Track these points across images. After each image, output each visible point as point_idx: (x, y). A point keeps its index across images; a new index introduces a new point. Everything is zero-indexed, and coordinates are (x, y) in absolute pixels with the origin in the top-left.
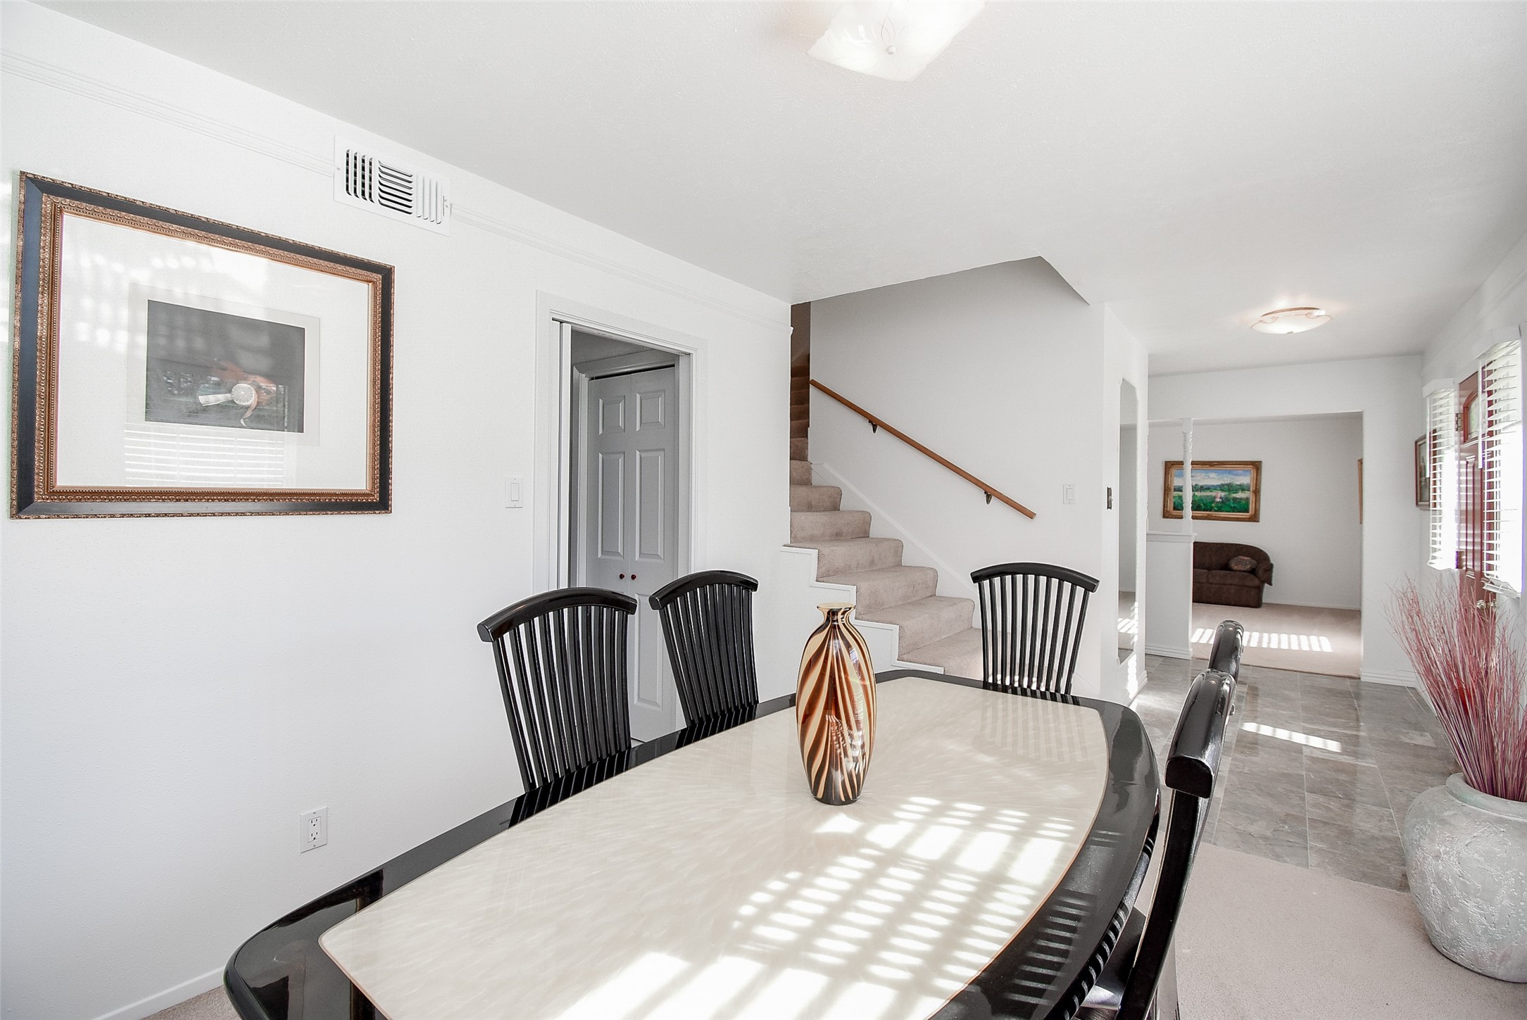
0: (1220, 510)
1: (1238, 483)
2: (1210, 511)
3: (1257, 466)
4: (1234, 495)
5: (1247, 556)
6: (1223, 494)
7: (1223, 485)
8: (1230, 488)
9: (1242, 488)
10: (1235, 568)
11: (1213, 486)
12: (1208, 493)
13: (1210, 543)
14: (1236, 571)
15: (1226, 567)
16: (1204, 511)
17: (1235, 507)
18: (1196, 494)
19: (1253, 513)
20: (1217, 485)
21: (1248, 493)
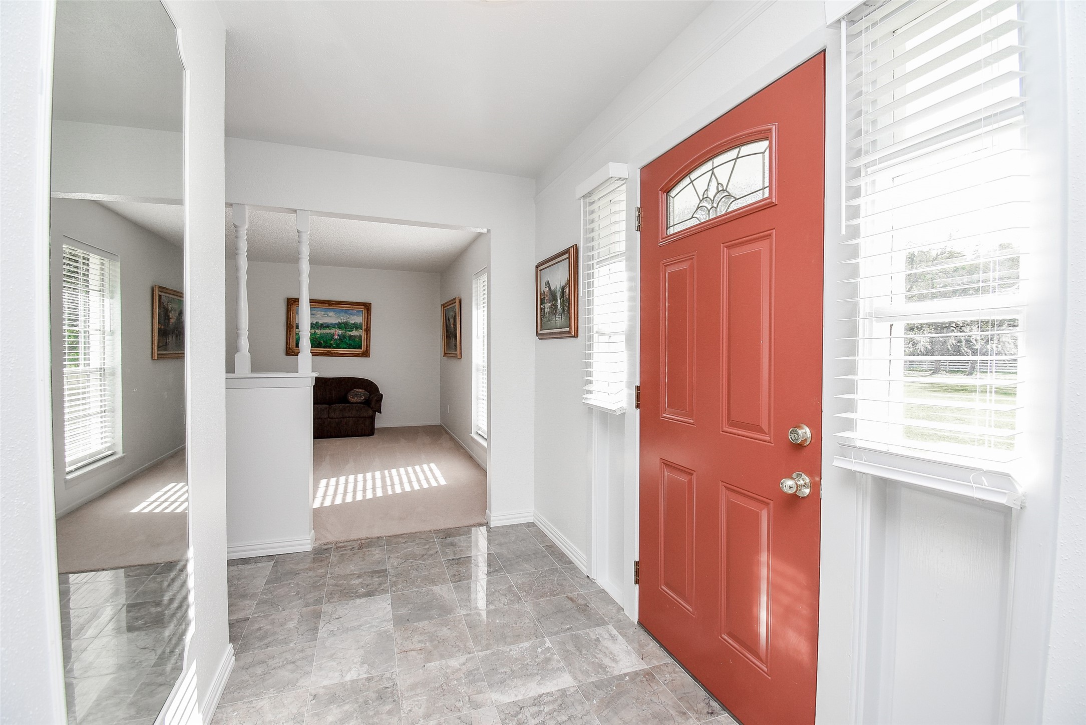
0: (338, 347)
1: (353, 322)
2: (330, 347)
3: (367, 307)
4: (350, 333)
5: (361, 388)
6: (340, 332)
7: (340, 324)
8: (344, 326)
9: (356, 327)
10: (352, 400)
11: (332, 324)
12: (327, 331)
13: (330, 379)
14: (353, 403)
15: (344, 400)
16: (324, 347)
17: (350, 345)
18: (317, 331)
19: (365, 349)
20: (336, 323)
21: (361, 331)
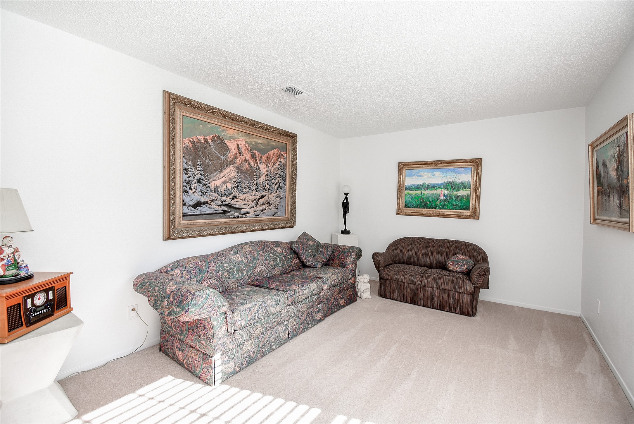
0: (443, 207)
1: (460, 181)
2: (435, 208)
3: (477, 163)
4: (456, 193)
5: (465, 255)
6: (446, 192)
7: (447, 183)
8: (451, 186)
9: (464, 186)
10: (451, 268)
11: (438, 184)
12: (434, 192)
13: (433, 240)
14: (452, 271)
15: (444, 266)
16: (430, 208)
17: (457, 205)
18: (424, 192)
19: (474, 210)
20: (442, 184)
21: (469, 190)
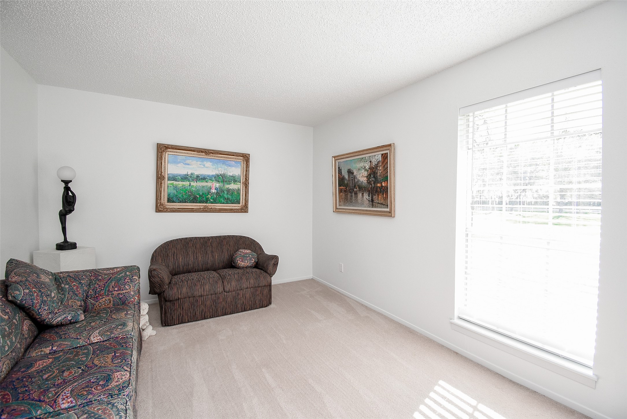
0: (215, 201)
1: (231, 174)
2: (206, 202)
3: (246, 158)
4: (227, 186)
6: (218, 185)
7: (218, 176)
8: (222, 178)
9: (234, 179)
10: (242, 264)
11: (208, 176)
12: (204, 184)
13: (208, 238)
15: (231, 265)
16: (200, 203)
17: (228, 199)
18: (192, 184)
19: (244, 204)
20: (213, 175)
21: (240, 184)
